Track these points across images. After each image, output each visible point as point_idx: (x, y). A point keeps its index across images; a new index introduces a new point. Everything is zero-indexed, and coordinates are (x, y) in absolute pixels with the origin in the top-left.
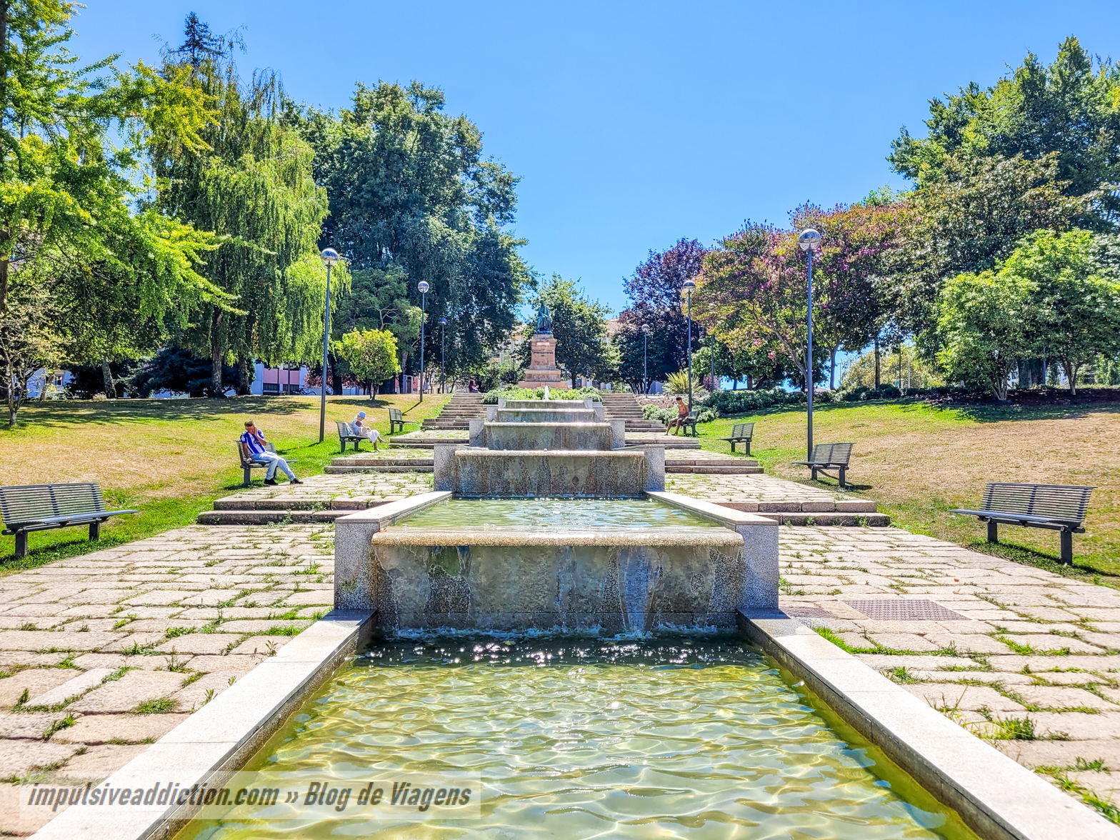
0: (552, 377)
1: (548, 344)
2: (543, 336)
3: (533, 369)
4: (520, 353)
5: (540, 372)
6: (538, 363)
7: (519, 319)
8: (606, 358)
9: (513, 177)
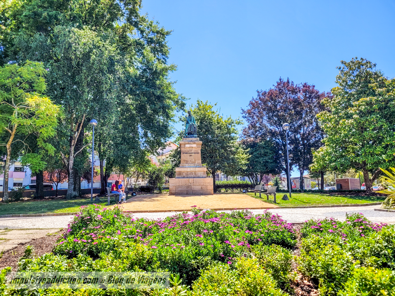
0: (199, 174)
1: (194, 146)
2: (190, 139)
3: (183, 167)
4: (174, 156)
5: (189, 170)
6: (187, 162)
7: (172, 131)
8: (238, 158)
9: (166, 31)
